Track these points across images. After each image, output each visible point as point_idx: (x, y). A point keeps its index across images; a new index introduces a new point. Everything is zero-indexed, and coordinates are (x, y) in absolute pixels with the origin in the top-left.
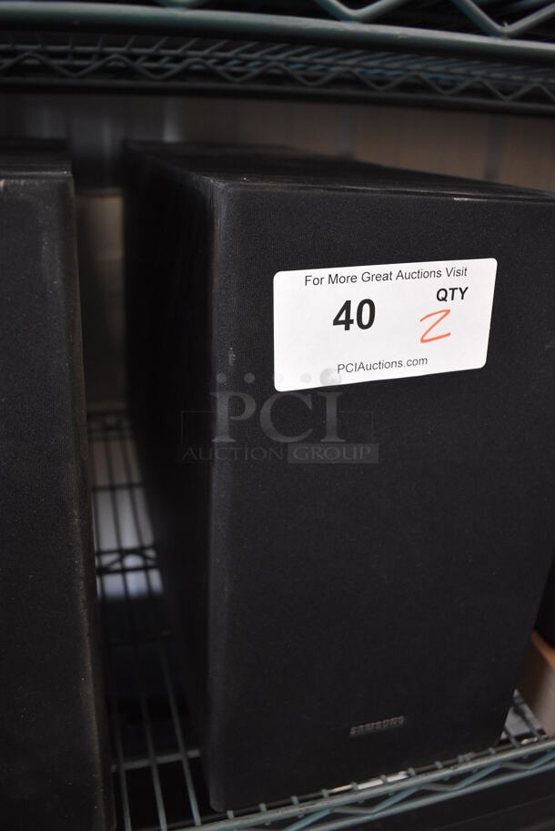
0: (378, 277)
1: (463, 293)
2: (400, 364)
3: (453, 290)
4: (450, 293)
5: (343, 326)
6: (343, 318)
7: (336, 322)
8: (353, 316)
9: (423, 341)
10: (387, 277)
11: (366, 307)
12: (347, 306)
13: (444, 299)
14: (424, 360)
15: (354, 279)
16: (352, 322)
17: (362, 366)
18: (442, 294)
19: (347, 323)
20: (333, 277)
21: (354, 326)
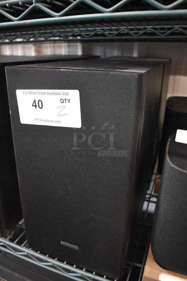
0: (42, 93)
1: (69, 101)
2: (53, 121)
3: (65, 99)
4: (64, 100)
5: (35, 107)
6: (34, 105)
7: (33, 106)
8: (37, 104)
9: (58, 115)
10: (44, 93)
11: (40, 102)
12: (35, 101)
13: (63, 102)
14: (60, 122)
15: (35, 93)
16: (37, 106)
17: (42, 120)
18: (62, 101)
19: (36, 106)
20: (30, 92)
21: (38, 107)
